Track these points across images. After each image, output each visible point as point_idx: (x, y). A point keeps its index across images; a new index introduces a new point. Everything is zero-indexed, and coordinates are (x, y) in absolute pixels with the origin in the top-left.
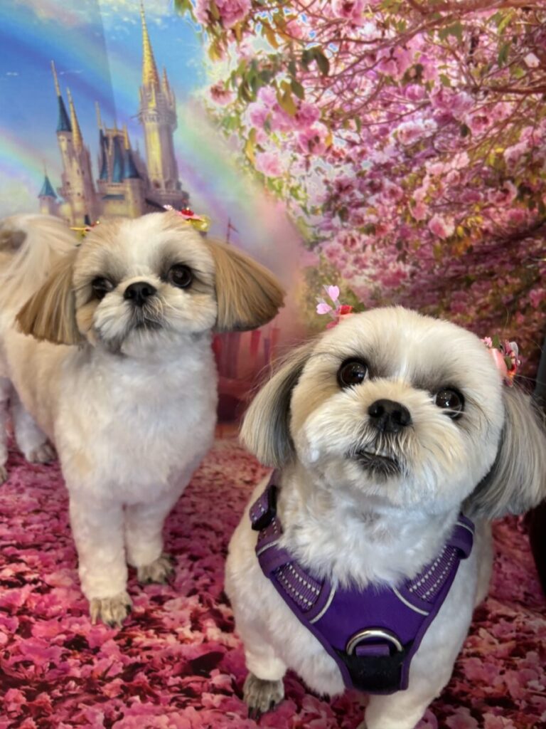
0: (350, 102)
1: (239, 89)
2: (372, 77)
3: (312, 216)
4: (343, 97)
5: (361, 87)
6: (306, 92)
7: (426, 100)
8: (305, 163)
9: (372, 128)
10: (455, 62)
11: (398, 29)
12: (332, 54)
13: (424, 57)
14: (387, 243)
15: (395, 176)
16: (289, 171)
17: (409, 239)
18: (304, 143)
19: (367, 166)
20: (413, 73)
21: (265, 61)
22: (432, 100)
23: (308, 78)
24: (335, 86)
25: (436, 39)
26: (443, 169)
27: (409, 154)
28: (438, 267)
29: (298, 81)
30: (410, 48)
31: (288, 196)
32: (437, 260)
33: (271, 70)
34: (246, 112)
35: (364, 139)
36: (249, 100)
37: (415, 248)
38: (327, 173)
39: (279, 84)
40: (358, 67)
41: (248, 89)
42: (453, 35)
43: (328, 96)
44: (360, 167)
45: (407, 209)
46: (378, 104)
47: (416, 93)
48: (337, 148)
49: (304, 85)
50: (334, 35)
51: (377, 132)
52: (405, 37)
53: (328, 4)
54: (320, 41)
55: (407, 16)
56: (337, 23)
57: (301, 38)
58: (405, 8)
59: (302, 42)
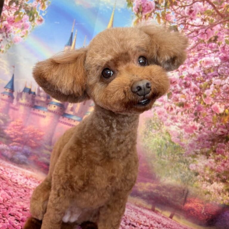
2: (195, 40)
5: (190, 43)
7: (217, 49)
9: (191, 59)
11: (210, 22)
12: (180, 29)
13: (220, 33)
14: (189, 112)
15: (197, 82)
17: (201, 112)
20: (213, 39)
22: (220, 49)
25: (226, 27)
26: (221, 82)
27: (205, 73)
28: (213, 127)
30: (214, 30)
32: (213, 123)
35: (186, 62)
37: (203, 116)
40: (190, 35)
45: (201, 98)
46: (195, 50)
47: (213, 46)
50: (183, 21)
51: (192, 61)
52: (212, 25)
53: (183, 10)
54: (177, 23)
55: (215, 17)
56: (186, 17)
57: (170, 21)
58: (214, 14)
59: (170, 22)
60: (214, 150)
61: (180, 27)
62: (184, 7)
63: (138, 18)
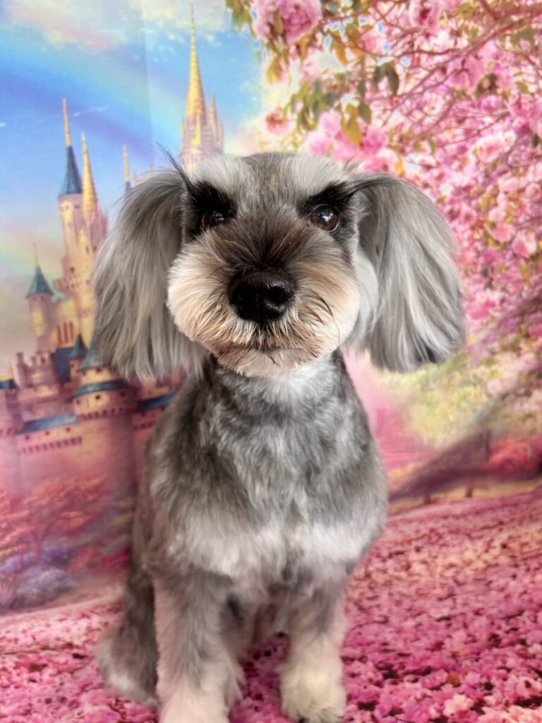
0: (420, 122)
1: (298, 116)
2: (442, 93)
4: (411, 118)
5: (432, 105)
6: (374, 115)
7: (504, 111)
9: (448, 148)
10: (530, 68)
11: (470, 37)
12: (402, 69)
13: (497, 66)
15: (472, 198)
19: (447, 190)
20: (486, 84)
21: (331, 81)
22: (511, 110)
23: (377, 99)
24: (403, 107)
25: (508, 45)
26: (519, 184)
27: (488, 173)
29: (367, 103)
30: (481, 58)
32: (524, 281)
33: (337, 91)
35: (441, 160)
36: (309, 129)
37: (501, 272)
39: (344, 110)
40: (428, 83)
41: (309, 115)
42: (525, 39)
43: (397, 118)
44: (439, 192)
45: (485, 233)
46: (451, 121)
47: (493, 104)
48: (411, 175)
49: (372, 107)
50: (407, 47)
52: (477, 45)
53: (406, 11)
54: (393, 55)
55: (480, 22)
56: (412, 31)
57: (374, 51)
58: (479, 13)
59: (375, 56)
60: (524, 333)
61: (402, 65)
62: (407, 1)
63: (275, 55)
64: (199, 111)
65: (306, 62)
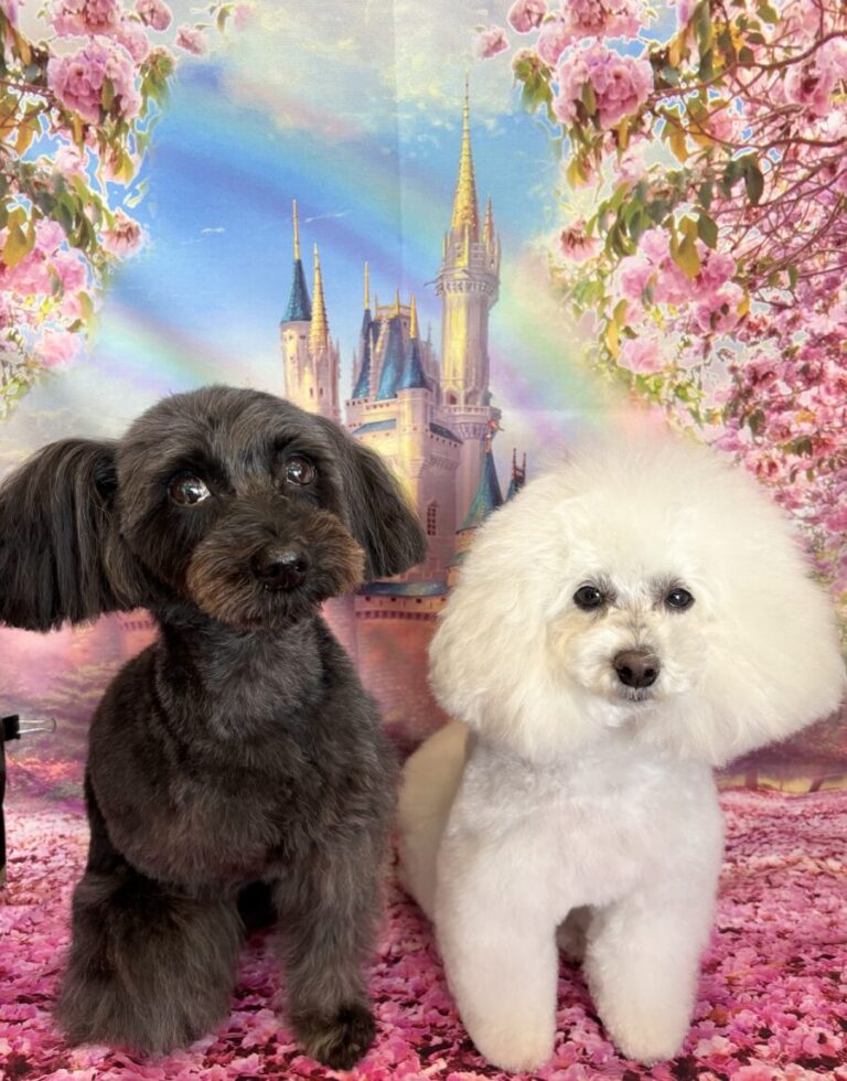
0: (785, 245)
1: (609, 233)
2: (825, 202)
3: (706, 425)
4: (775, 238)
5: (805, 220)
6: (720, 234)
8: (703, 348)
9: (813, 280)
12: (770, 166)
16: (675, 362)
18: (704, 318)
19: (799, 340)
21: (661, 183)
23: (726, 211)
24: (766, 221)
29: (711, 216)
31: (671, 399)
33: (668, 199)
34: (616, 271)
35: (799, 298)
36: (624, 253)
38: (736, 356)
39: (676, 226)
40: (806, 186)
41: (625, 233)
43: (753, 238)
44: (789, 342)
46: (827, 242)
49: (719, 224)
50: (779, 132)
51: (821, 286)
53: (780, 80)
54: (755, 145)
56: (787, 112)
57: (728, 139)
59: (729, 147)
61: (768, 160)
62: (781, 67)
63: (582, 145)
64: (468, 222)
65: (625, 156)
